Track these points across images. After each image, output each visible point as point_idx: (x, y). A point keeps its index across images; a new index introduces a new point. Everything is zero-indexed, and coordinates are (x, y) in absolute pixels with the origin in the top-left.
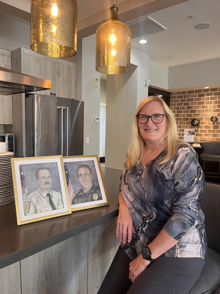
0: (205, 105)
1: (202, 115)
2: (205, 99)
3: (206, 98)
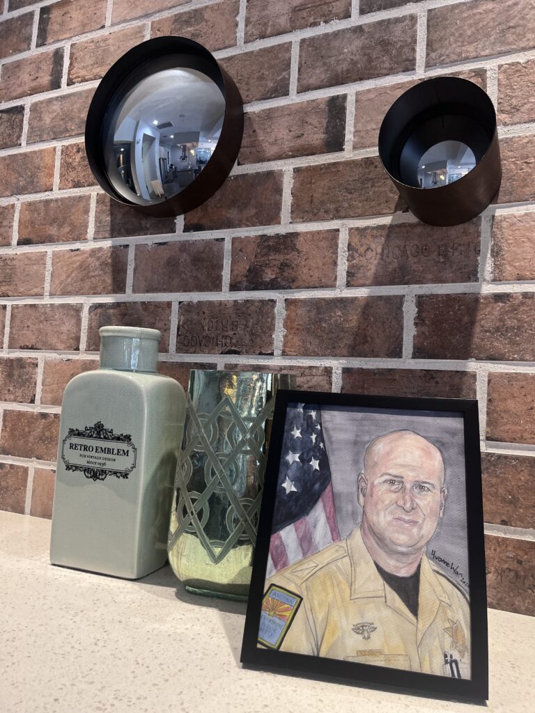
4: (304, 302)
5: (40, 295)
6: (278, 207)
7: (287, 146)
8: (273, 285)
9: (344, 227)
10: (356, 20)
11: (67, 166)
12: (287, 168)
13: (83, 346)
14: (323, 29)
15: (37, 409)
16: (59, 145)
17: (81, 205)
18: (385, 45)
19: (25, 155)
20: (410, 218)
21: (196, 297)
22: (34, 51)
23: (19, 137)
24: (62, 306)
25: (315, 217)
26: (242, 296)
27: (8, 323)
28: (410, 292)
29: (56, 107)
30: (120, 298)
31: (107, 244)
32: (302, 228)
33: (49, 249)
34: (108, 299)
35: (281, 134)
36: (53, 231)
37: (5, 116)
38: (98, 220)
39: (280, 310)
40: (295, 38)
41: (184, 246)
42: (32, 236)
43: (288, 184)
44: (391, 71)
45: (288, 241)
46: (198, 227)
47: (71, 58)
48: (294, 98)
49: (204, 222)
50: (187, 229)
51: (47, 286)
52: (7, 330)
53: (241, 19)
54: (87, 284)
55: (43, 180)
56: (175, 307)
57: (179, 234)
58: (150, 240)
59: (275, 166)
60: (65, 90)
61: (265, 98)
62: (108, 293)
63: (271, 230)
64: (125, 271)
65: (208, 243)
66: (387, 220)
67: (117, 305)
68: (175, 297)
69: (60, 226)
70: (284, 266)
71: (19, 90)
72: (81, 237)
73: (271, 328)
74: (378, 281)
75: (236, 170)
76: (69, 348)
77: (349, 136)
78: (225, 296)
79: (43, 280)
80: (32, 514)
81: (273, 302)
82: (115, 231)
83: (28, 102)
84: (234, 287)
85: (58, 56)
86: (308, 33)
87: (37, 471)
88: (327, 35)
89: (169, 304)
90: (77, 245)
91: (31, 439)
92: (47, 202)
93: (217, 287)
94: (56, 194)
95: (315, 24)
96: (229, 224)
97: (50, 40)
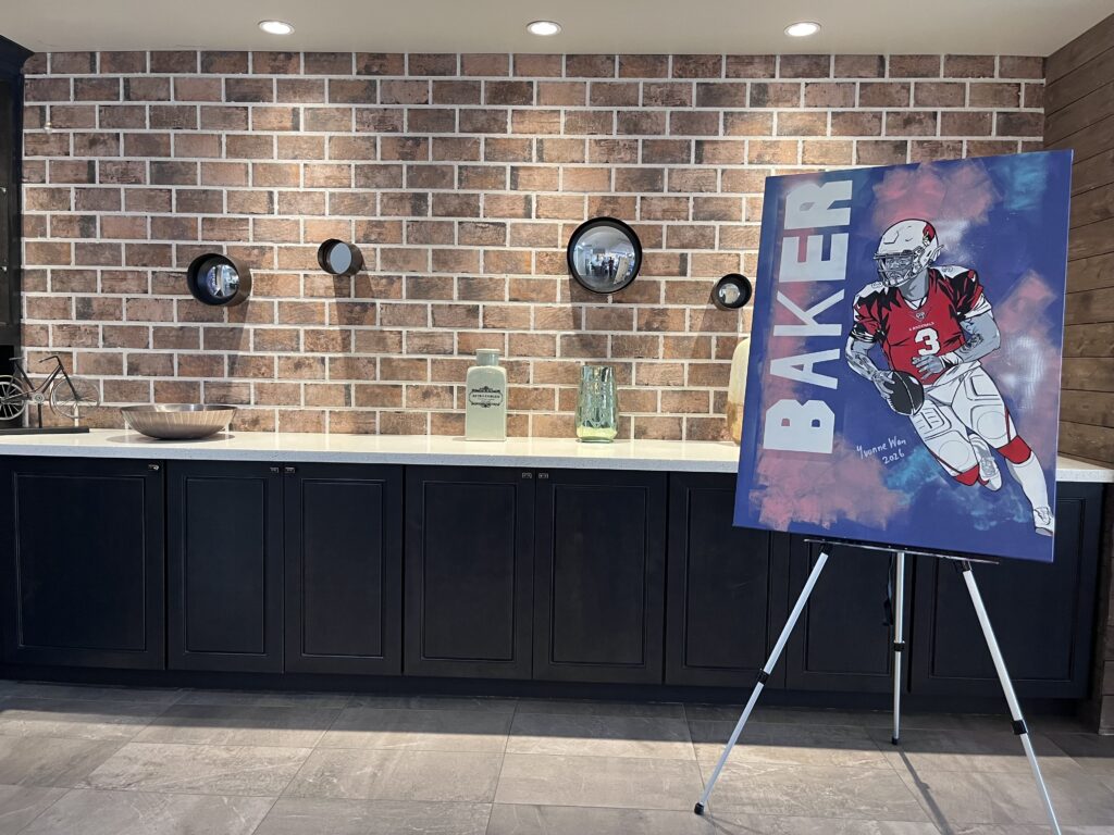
0: (275, 161)
1: (261, 230)
2: (272, 119)
3: (281, 112)
4: (672, 337)
5: (529, 329)
6: (659, 297)
7: (662, 271)
8: (657, 329)
9: (688, 307)
10: (691, 222)
11: (540, 263)
12: (663, 280)
13: (558, 354)
14: (676, 223)
15: (531, 386)
16: (534, 250)
17: (552, 284)
18: (703, 236)
19: (510, 252)
20: (714, 307)
21: (620, 333)
22: (508, 192)
23: (504, 241)
24: (544, 335)
25: (676, 303)
26: (643, 333)
27: (507, 342)
28: (714, 335)
29: (530, 228)
30: (579, 332)
31: (569, 305)
32: (669, 306)
33: (532, 305)
34: (572, 333)
35: (660, 265)
36: (534, 295)
37: (491, 226)
38: (562, 293)
39: (661, 340)
40: (665, 223)
41: (613, 310)
42: (519, 297)
43: (663, 287)
44: (705, 247)
45: (664, 312)
46: (620, 302)
47: (537, 202)
48: (664, 250)
49: (624, 299)
50: (614, 302)
51: (532, 324)
52: (507, 346)
53: (638, 207)
54: (558, 324)
55: (525, 268)
56: (610, 337)
57: (610, 304)
58: (595, 305)
59: (657, 278)
60: (534, 220)
61: (651, 247)
62: (572, 329)
63: (656, 306)
64: (580, 319)
65: (625, 310)
66: (705, 307)
67: (577, 335)
68: (609, 333)
69: (538, 294)
70: (662, 322)
71: (501, 213)
72: (553, 300)
73: (658, 348)
74: (701, 330)
75: (638, 278)
76: (550, 355)
77: (689, 271)
78: (634, 333)
79: (529, 320)
80: (533, 436)
81: (658, 337)
82: (573, 299)
83: (509, 222)
84: (639, 329)
85: (528, 200)
86: (670, 223)
87: (534, 416)
88: (678, 226)
89: (606, 336)
90: (550, 305)
91: (529, 401)
92: (528, 280)
93: (631, 329)
94: (533, 276)
95: (673, 220)
96: (636, 302)
97: (520, 188)
